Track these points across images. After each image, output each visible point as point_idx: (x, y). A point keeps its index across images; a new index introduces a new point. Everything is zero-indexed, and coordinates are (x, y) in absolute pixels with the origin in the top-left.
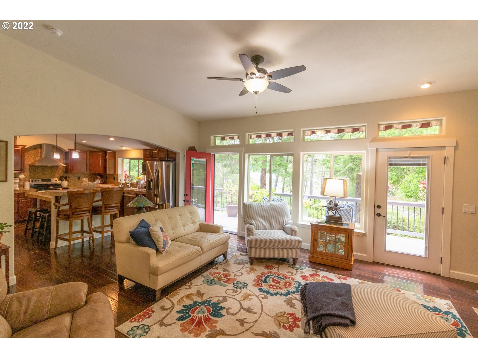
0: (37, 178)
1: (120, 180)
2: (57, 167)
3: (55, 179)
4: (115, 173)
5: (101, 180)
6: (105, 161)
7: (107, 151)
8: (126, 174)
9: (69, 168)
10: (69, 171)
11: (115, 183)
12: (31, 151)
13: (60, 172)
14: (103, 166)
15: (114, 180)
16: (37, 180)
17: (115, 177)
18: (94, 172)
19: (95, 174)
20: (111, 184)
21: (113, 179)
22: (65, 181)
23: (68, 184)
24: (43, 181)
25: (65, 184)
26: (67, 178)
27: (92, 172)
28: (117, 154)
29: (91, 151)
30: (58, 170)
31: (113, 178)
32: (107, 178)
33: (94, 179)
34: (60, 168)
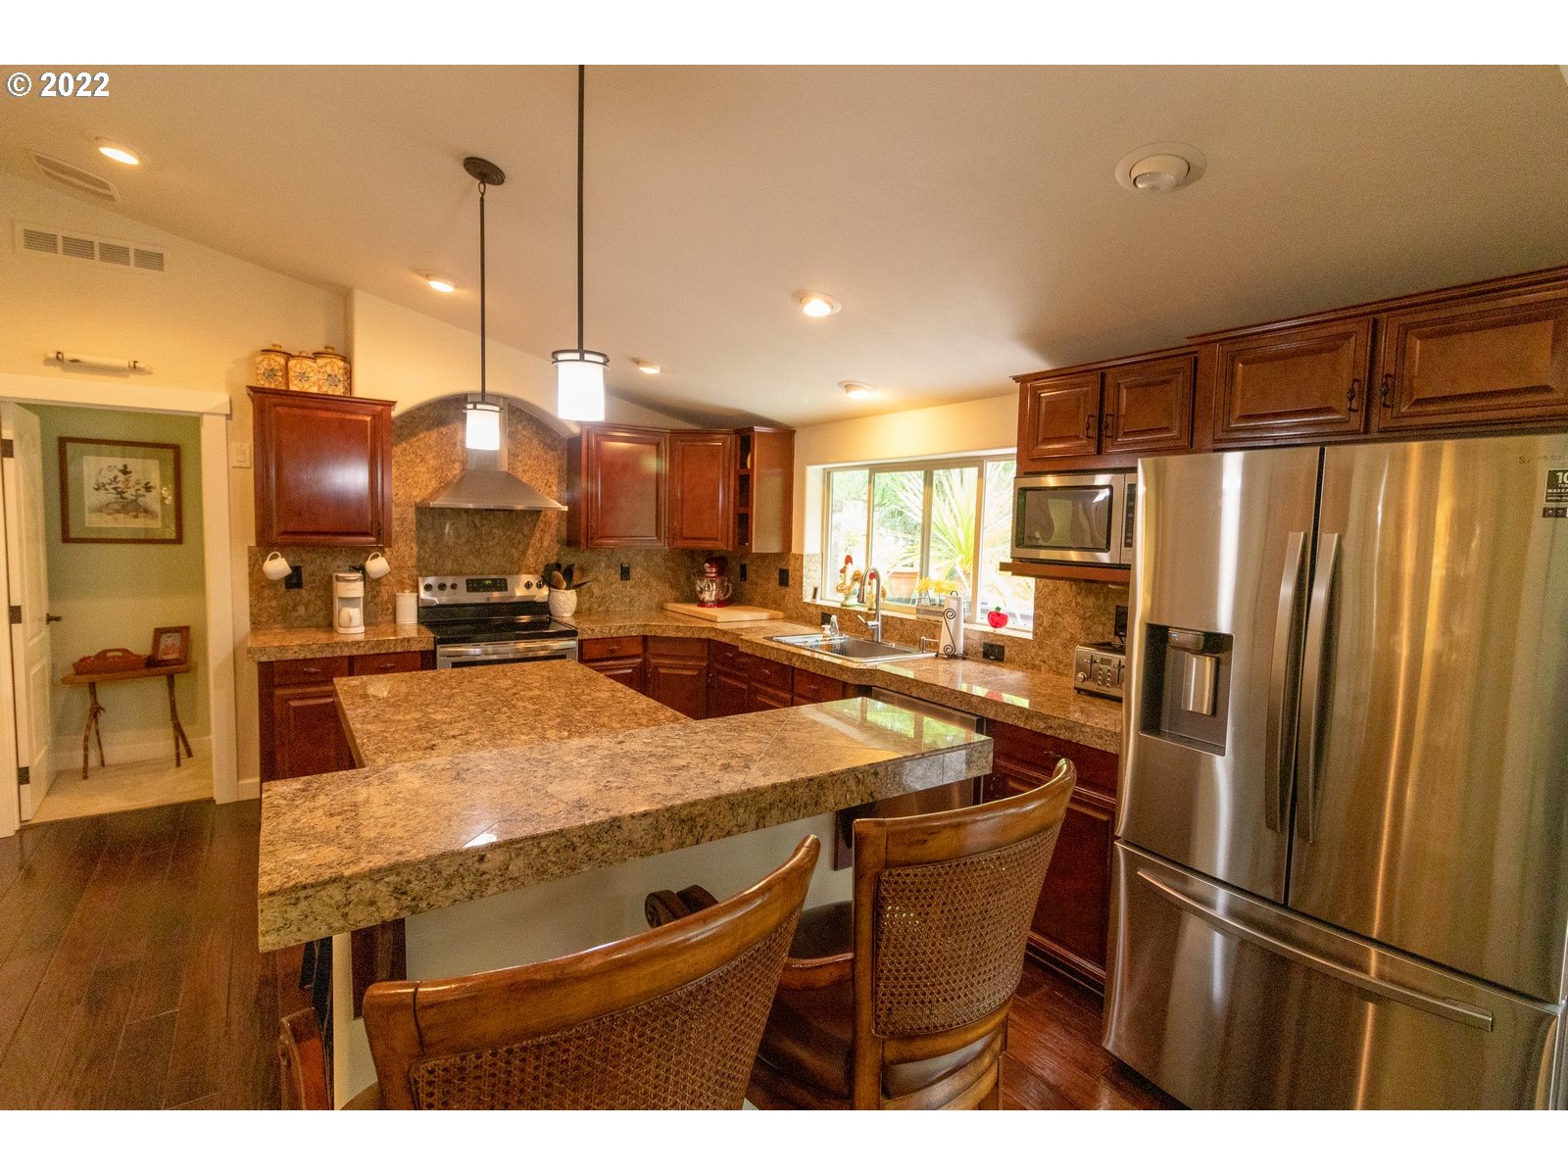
0: (452, 574)
1: (816, 590)
2: (535, 514)
3: (525, 578)
4: (789, 548)
5: (721, 586)
6: (744, 483)
7: (757, 429)
8: (849, 560)
9: (583, 520)
10: (583, 540)
11: (789, 602)
12: (422, 436)
13: (546, 544)
14: (731, 512)
15: (784, 590)
16: (449, 581)
17: (784, 572)
18: (690, 544)
19: (692, 553)
20: (764, 605)
21: (774, 583)
22: (567, 589)
23: (579, 604)
24: (474, 586)
25: (566, 602)
26: (576, 574)
27: (680, 543)
28: (799, 442)
29: (676, 433)
30: (538, 535)
31: (776, 575)
32: (744, 575)
33: (688, 578)
34: (547, 524)
